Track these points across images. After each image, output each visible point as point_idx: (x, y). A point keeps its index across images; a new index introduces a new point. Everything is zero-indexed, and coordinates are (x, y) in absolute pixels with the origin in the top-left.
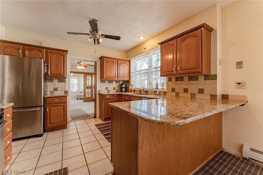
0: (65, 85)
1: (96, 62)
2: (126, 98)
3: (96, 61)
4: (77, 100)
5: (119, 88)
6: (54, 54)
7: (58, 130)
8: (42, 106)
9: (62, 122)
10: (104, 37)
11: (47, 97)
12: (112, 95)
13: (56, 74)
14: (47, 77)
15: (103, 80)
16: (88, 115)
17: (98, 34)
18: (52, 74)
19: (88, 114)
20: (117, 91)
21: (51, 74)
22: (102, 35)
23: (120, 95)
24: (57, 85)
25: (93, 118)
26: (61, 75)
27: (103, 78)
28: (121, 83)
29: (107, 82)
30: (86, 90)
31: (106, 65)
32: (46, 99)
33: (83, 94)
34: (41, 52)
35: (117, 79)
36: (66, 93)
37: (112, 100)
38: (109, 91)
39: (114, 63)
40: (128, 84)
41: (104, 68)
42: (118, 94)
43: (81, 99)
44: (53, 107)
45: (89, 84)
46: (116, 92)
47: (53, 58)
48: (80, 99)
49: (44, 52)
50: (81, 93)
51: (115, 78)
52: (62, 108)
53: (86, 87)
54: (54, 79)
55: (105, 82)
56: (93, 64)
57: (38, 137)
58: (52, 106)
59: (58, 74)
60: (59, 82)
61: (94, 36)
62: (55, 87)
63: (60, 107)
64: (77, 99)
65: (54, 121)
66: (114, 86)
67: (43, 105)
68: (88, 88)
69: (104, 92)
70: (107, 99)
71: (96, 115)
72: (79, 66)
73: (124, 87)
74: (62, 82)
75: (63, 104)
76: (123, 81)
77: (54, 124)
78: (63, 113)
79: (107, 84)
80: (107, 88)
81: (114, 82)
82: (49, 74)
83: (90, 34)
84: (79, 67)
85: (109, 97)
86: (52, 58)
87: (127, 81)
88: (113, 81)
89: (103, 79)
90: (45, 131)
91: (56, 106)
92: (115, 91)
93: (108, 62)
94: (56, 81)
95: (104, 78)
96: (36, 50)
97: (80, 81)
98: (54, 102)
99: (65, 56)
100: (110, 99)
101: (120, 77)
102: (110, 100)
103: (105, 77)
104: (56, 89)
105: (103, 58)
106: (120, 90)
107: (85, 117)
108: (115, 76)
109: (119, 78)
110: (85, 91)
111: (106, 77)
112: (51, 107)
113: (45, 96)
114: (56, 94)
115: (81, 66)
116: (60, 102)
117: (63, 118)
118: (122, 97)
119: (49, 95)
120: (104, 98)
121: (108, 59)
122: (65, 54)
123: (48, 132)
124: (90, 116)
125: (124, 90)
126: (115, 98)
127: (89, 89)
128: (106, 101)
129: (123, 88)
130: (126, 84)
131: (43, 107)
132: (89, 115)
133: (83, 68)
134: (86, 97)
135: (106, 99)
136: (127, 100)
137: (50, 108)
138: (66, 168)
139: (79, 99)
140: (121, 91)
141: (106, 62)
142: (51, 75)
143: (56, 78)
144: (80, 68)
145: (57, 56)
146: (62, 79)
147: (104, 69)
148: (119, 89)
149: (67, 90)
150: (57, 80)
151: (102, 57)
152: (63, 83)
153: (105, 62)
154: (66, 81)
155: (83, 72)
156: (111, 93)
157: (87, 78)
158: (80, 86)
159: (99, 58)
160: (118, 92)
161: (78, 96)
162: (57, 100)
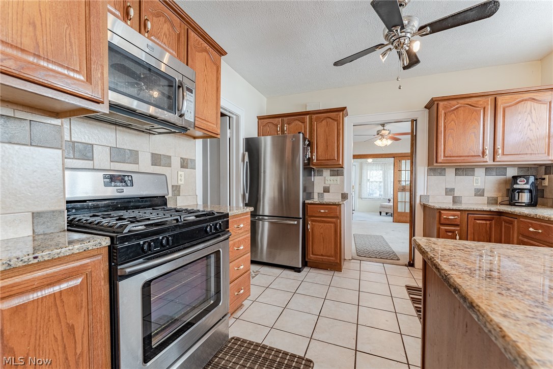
0: (343, 182)
1: (416, 120)
2: (531, 229)
3: (414, 117)
4: (381, 215)
5: (499, 190)
6: (323, 120)
7: (326, 269)
8: (301, 218)
9: (332, 257)
10: (431, 33)
11: (308, 204)
12: (467, 213)
13: (326, 160)
14: (311, 166)
15: (435, 166)
16: (395, 255)
17: (409, 31)
18: (319, 160)
19: (394, 252)
20: (493, 202)
21: (317, 160)
22: (421, 28)
23: (500, 213)
24: (329, 182)
25: (406, 265)
26: (334, 161)
27: (437, 162)
28: (511, 172)
29: (450, 173)
30: (399, 194)
31: (445, 123)
32: (307, 206)
33: (392, 204)
34: (303, 122)
35: (491, 162)
36: (344, 198)
37: (465, 228)
38: (455, 200)
39: (478, 113)
40: (547, 177)
41: (439, 131)
42: (490, 211)
43: (389, 216)
44: (317, 224)
45: (405, 181)
46: (488, 203)
47: (321, 129)
48: (387, 213)
49: (307, 122)
50: (389, 200)
51: (483, 157)
52: (333, 229)
53: (398, 188)
54: (324, 170)
55: (443, 172)
56: (407, 127)
57: (295, 271)
58: (316, 220)
59: (329, 158)
60: (333, 176)
61: (395, 43)
62: (325, 185)
63: (330, 224)
64: (381, 213)
65: (319, 249)
66: (479, 185)
67: (301, 216)
68: (403, 189)
69: (440, 201)
70: (447, 222)
71: (413, 261)
72: (380, 139)
73: (528, 186)
74: (338, 175)
75: (334, 220)
76: (520, 167)
77: (319, 255)
78: (333, 238)
79: (450, 178)
80: (453, 190)
81: (480, 173)
82: (315, 161)
83: (386, 43)
84: (379, 143)
85: (453, 217)
86: (318, 129)
87: (541, 165)
88: (476, 169)
89: (435, 164)
90: (305, 264)
91: (322, 222)
92: (484, 200)
93: (455, 112)
94: (327, 173)
95: (439, 160)
96: (297, 121)
97: (387, 174)
98: (320, 215)
99: (341, 121)
100: (456, 223)
101: (503, 154)
102: (457, 225)
103: (441, 158)
104: (327, 190)
105: (436, 103)
106: (507, 199)
107: (387, 257)
108: (484, 153)
109: (498, 158)
110: (397, 196)
111: (444, 156)
112: (315, 222)
113: (306, 201)
114: (328, 198)
115: (384, 140)
116: (328, 215)
117: (333, 249)
118: (511, 223)
119: (316, 200)
120: (437, 219)
121: (454, 102)
122: (340, 116)
123: (311, 267)
124: (398, 260)
125: (525, 197)
126: (478, 222)
127: (406, 193)
128: (442, 227)
129: (521, 190)
130: (536, 179)
131: (301, 220)
132: (397, 256)
133: (389, 142)
134: (399, 211)
135: (442, 221)
136: (537, 237)
137: (313, 223)
138: (311, 362)
139: (384, 214)
140: (512, 203)
141: (445, 113)
142: (318, 162)
143: (327, 168)
144: (383, 143)
145: (327, 123)
146: (336, 169)
147: (439, 135)
148: (501, 194)
149: (346, 191)
150: (329, 172)
151: (434, 101)
152: (339, 177)
153: (442, 112)
154: (344, 173)
155: (392, 154)
156: (463, 207)
157: (400, 167)
158: (387, 185)
159: (426, 107)
160: (496, 204)
161: (382, 207)
162: (323, 211)
